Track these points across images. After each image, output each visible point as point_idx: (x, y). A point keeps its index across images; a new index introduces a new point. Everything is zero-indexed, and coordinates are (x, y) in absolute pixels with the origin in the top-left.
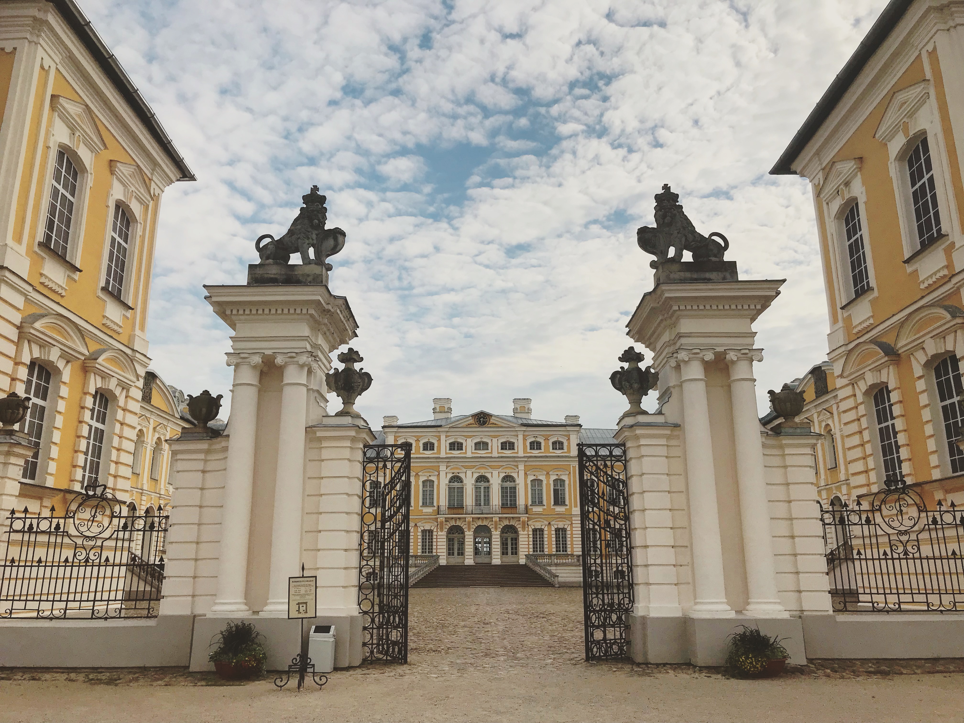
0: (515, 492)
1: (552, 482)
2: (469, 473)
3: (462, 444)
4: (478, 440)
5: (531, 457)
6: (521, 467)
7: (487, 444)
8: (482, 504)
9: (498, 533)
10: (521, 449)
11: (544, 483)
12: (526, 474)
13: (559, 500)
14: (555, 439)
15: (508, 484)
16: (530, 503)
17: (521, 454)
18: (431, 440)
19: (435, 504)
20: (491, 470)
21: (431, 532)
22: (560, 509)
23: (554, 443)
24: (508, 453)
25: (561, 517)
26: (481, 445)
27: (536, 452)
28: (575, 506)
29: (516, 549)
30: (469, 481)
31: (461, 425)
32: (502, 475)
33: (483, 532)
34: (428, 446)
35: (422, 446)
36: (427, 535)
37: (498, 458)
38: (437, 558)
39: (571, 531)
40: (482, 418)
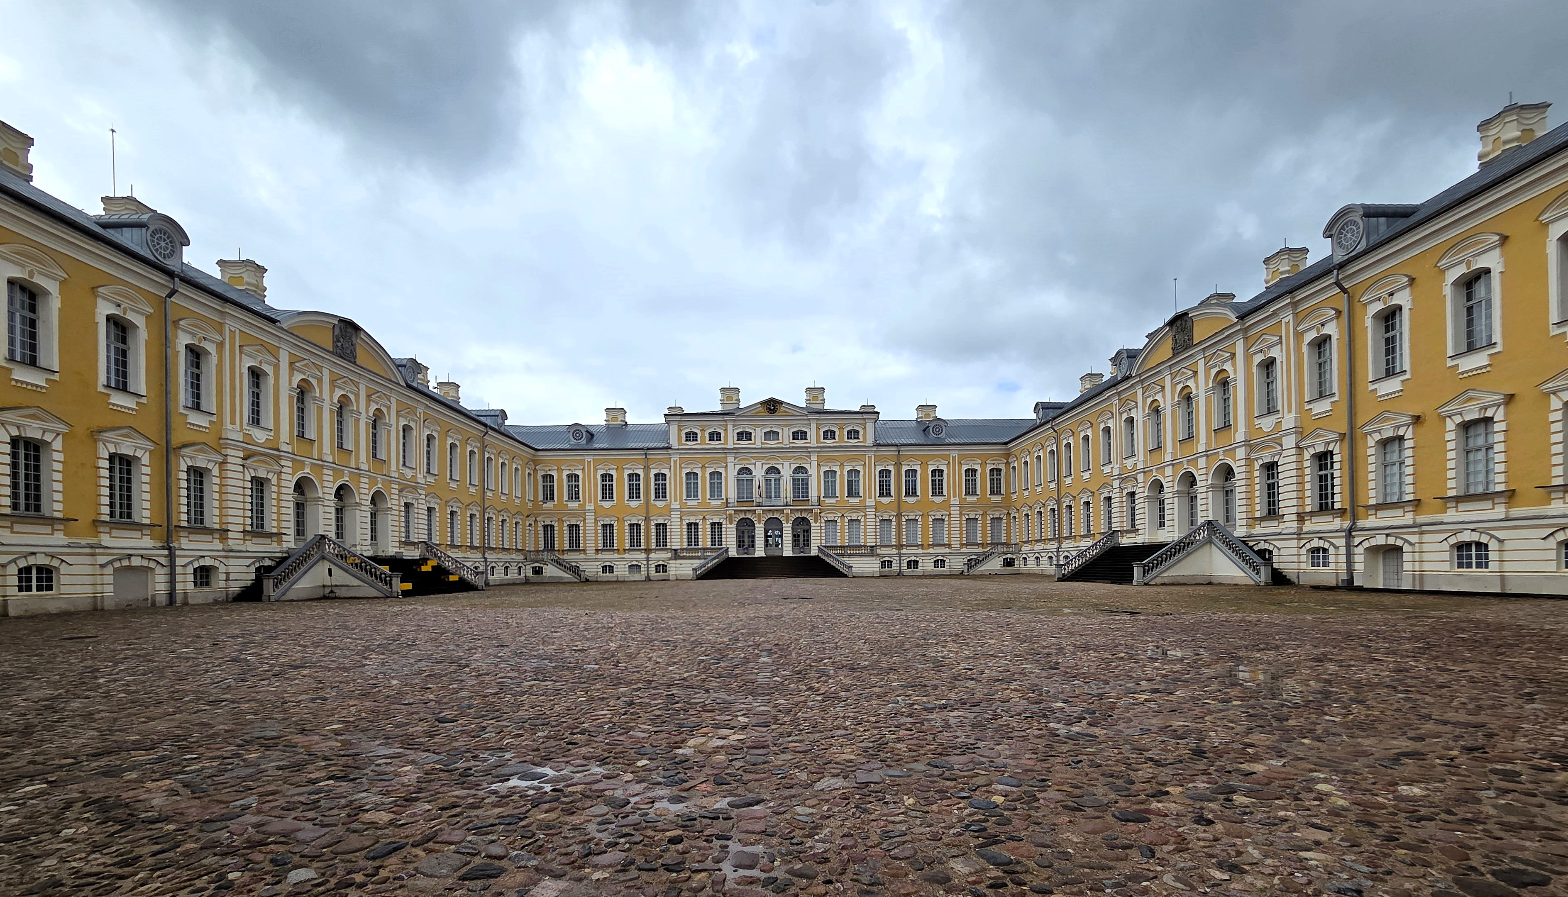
0: (807, 484)
1: (846, 474)
2: (759, 464)
3: (750, 434)
4: (768, 429)
5: (824, 447)
6: (814, 458)
7: (778, 433)
8: (773, 495)
9: (790, 525)
10: (814, 438)
11: (838, 473)
12: (818, 465)
13: (852, 492)
14: (850, 428)
15: (800, 476)
16: (823, 495)
17: (814, 444)
18: (718, 430)
19: (723, 497)
20: (782, 461)
21: (720, 524)
22: (854, 500)
23: (849, 432)
24: (800, 443)
25: (854, 509)
26: (771, 435)
27: (829, 442)
28: (870, 497)
29: (808, 540)
30: (759, 472)
31: (749, 414)
32: (794, 467)
33: (774, 524)
34: (715, 436)
35: (707, 436)
36: (716, 527)
37: (789, 448)
38: (727, 550)
39: (865, 522)
40: (772, 406)
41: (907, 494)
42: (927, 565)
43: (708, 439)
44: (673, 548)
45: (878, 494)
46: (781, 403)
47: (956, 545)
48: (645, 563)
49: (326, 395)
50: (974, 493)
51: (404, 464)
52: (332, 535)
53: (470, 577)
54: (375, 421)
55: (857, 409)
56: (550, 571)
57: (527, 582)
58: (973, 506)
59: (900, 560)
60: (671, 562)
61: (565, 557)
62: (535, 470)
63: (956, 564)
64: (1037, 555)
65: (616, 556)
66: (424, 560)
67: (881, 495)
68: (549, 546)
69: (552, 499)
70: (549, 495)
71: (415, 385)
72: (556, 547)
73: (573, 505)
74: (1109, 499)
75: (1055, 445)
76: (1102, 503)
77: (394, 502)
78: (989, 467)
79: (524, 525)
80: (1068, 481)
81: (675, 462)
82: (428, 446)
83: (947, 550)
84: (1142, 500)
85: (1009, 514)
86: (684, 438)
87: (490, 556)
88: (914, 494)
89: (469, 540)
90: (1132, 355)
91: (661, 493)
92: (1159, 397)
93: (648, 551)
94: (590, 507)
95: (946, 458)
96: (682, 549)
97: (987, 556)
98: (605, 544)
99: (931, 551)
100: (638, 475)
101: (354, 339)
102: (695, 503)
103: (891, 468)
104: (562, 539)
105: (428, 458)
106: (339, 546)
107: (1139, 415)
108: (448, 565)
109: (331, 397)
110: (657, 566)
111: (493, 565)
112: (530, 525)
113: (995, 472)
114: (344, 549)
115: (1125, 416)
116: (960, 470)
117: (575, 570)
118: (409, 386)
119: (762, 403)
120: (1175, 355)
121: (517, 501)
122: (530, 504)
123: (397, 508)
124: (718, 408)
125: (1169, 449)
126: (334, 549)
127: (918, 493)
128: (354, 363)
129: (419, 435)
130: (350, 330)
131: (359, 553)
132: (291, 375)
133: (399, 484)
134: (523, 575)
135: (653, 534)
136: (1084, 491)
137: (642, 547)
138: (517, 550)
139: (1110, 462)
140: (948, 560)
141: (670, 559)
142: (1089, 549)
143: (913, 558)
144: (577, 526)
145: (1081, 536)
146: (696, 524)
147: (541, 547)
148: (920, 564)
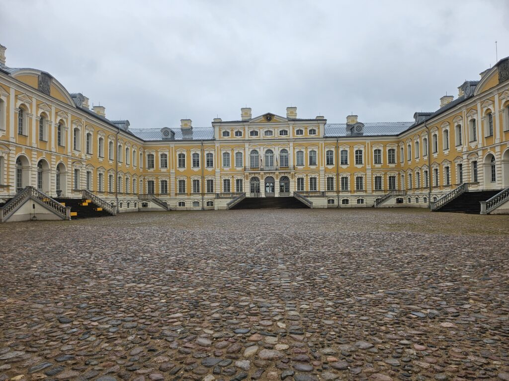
0: (288, 159)
1: (308, 153)
2: (262, 148)
3: (257, 132)
4: (266, 130)
5: (297, 139)
6: (291, 144)
7: (272, 132)
8: (269, 165)
9: (278, 180)
10: (291, 134)
11: (304, 153)
12: (294, 148)
13: (312, 163)
14: (311, 128)
15: (284, 154)
16: (296, 164)
17: (291, 137)
18: (240, 130)
19: (243, 166)
20: (274, 147)
21: (241, 180)
22: (313, 167)
23: (310, 131)
24: (284, 137)
25: (313, 171)
26: (269, 132)
27: (300, 136)
28: (322, 165)
29: (288, 189)
30: (262, 153)
31: (257, 121)
32: (281, 149)
33: (270, 180)
34: (238, 133)
35: (234, 133)
36: (239, 182)
37: (278, 139)
38: (245, 194)
39: (319, 178)
40: (269, 117)
41: (342, 163)
42: (353, 202)
43: (235, 135)
44: (216, 192)
45: (326, 164)
46: (274, 115)
47: (369, 191)
48: (201, 201)
49: (34, 113)
50: (380, 163)
51: (75, 149)
52: (36, 186)
53: (108, 208)
54: (60, 126)
55: (315, 118)
56: (152, 205)
57: (139, 211)
58: (379, 170)
59: (338, 199)
60: (215, 200)
61: (160, 197)
62: (144, 152)
63: (370, 201)
64: (417, 197)
65: (186, 197)
66: (84, 200)
67: (328, 164)
68: (151, 191)
69: (153, 167)
70: (151, 165)
71: (81, 107)
72: (155, 192)
73: (164, 170)
74: (461, 165)
75: (427, 136)
76: (456, 168)
77: (69, 169)
78: (388, 149)
79: (138, 181)
80: (435, 155)
81: (218, 147)
82: (88, 139)
83: (364, 194)
84: (481, 166)
85: (399, 174)
86: (222, 135)
87: (120, 197)
88: (346, 163)
89: (109, 189)
90: (474, 84)
91: (210, 163)
92: (491, 107)
93: (203, 194)
94: (173, 171)
95: (364, 144)
96: (221, 194)
97: (387, 197)
98: (180, 190)
99: (355, 194)
100: (198, 154)
101: (49, 83)
102: (228, 169)
103: (333, 149)
104: (158, 189)
105: (88, 146)
106: (39, 193)
107: (478, 117)
108: (97, 202)
109: (37, 113)
110: (208, 203)
111: (121, 202)
112: (141, 181)
113: (392, 151)
114: (41, 194)
115: (470, 118)
116: (371, 150)
117: (164, 205)
118: (78, 108)
119: (264, 116)
120: (500, 83)
121: (135, 168)
122: (141, 170)
123: (70, 172)
124: (240, 119)
125: (498, 136)
126: (36, 194)
127: (348, 163)
128: (49, 95)
129: (83, 134)
130: (47, 78)
131: (50, 196)
132: (16, 102)
133: (72, 159)
134: (137, 207)
135: (206, 185)
136: (446, 160)
137: (200, 192)
138: (135, 194)
139: (461, 144)
140: (365, 200)
141: (215, 198)
142: (450, 193)
143: (345, 198)
144: (166, 181)
145: (443, 186)
146: (229, 180)
147: (147, 192)
148: (349, 202)
